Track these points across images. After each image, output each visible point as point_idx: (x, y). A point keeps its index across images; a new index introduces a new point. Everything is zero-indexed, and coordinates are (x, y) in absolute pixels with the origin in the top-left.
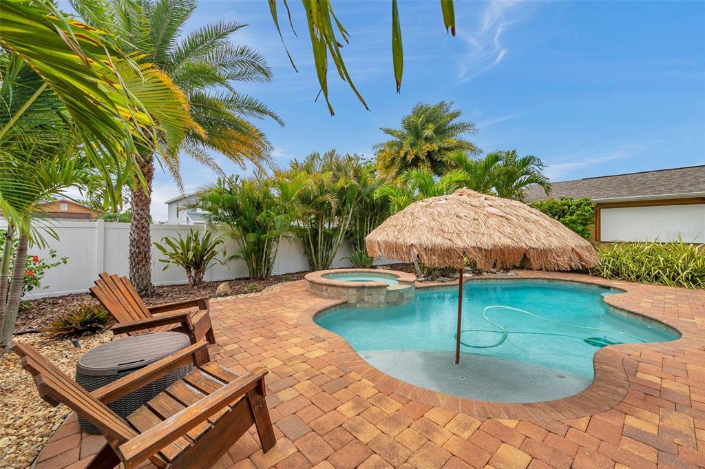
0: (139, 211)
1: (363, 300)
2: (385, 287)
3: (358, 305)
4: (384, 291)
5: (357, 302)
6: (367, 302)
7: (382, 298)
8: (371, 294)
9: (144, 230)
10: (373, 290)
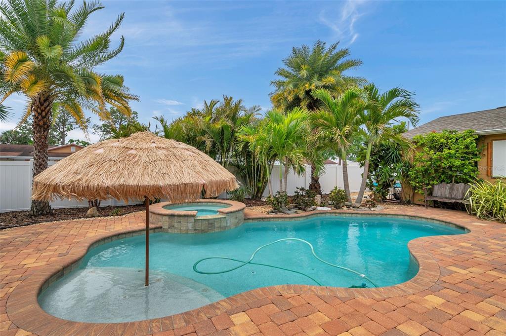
0: (37, 153)
1: (173, 226)
2: (194, 216)
3: (170, 231)
4: (192, 220)
5: (169, 227)
6: (177, 228)
7: (190, 226)
8: (180, 222)
9: (41, 167)
10: (182, 218)
